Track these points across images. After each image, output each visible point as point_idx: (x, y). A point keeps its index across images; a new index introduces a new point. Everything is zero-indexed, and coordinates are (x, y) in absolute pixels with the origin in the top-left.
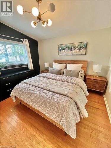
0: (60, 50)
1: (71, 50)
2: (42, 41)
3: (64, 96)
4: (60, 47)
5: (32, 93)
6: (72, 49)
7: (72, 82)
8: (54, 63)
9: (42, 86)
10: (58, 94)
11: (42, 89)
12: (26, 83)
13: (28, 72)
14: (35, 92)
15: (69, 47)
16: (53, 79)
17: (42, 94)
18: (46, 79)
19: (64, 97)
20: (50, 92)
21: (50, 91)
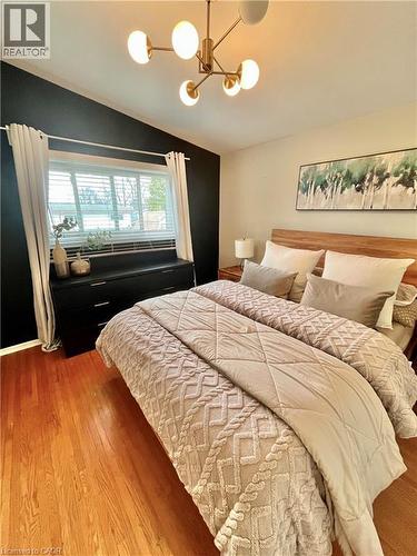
0: (305, 190)
1: (358, 190)
2: (235, 153)
3: (261, 409)
4: (306, 176)
5: (145, 358)
6: (366, 183)
7: (328, 342)
8: (268, 243)
9: (189, 339)
10: (239, 393)
11: (187, 351)
12: (146, 313)
13: (170, 268)
14: (156, 358)
15: (349, 176)
16: (245, 314)
17: (176, 373)
18: (218, 307)
19: (261, 413)
20: (211, 372)
21: (213, 367)
